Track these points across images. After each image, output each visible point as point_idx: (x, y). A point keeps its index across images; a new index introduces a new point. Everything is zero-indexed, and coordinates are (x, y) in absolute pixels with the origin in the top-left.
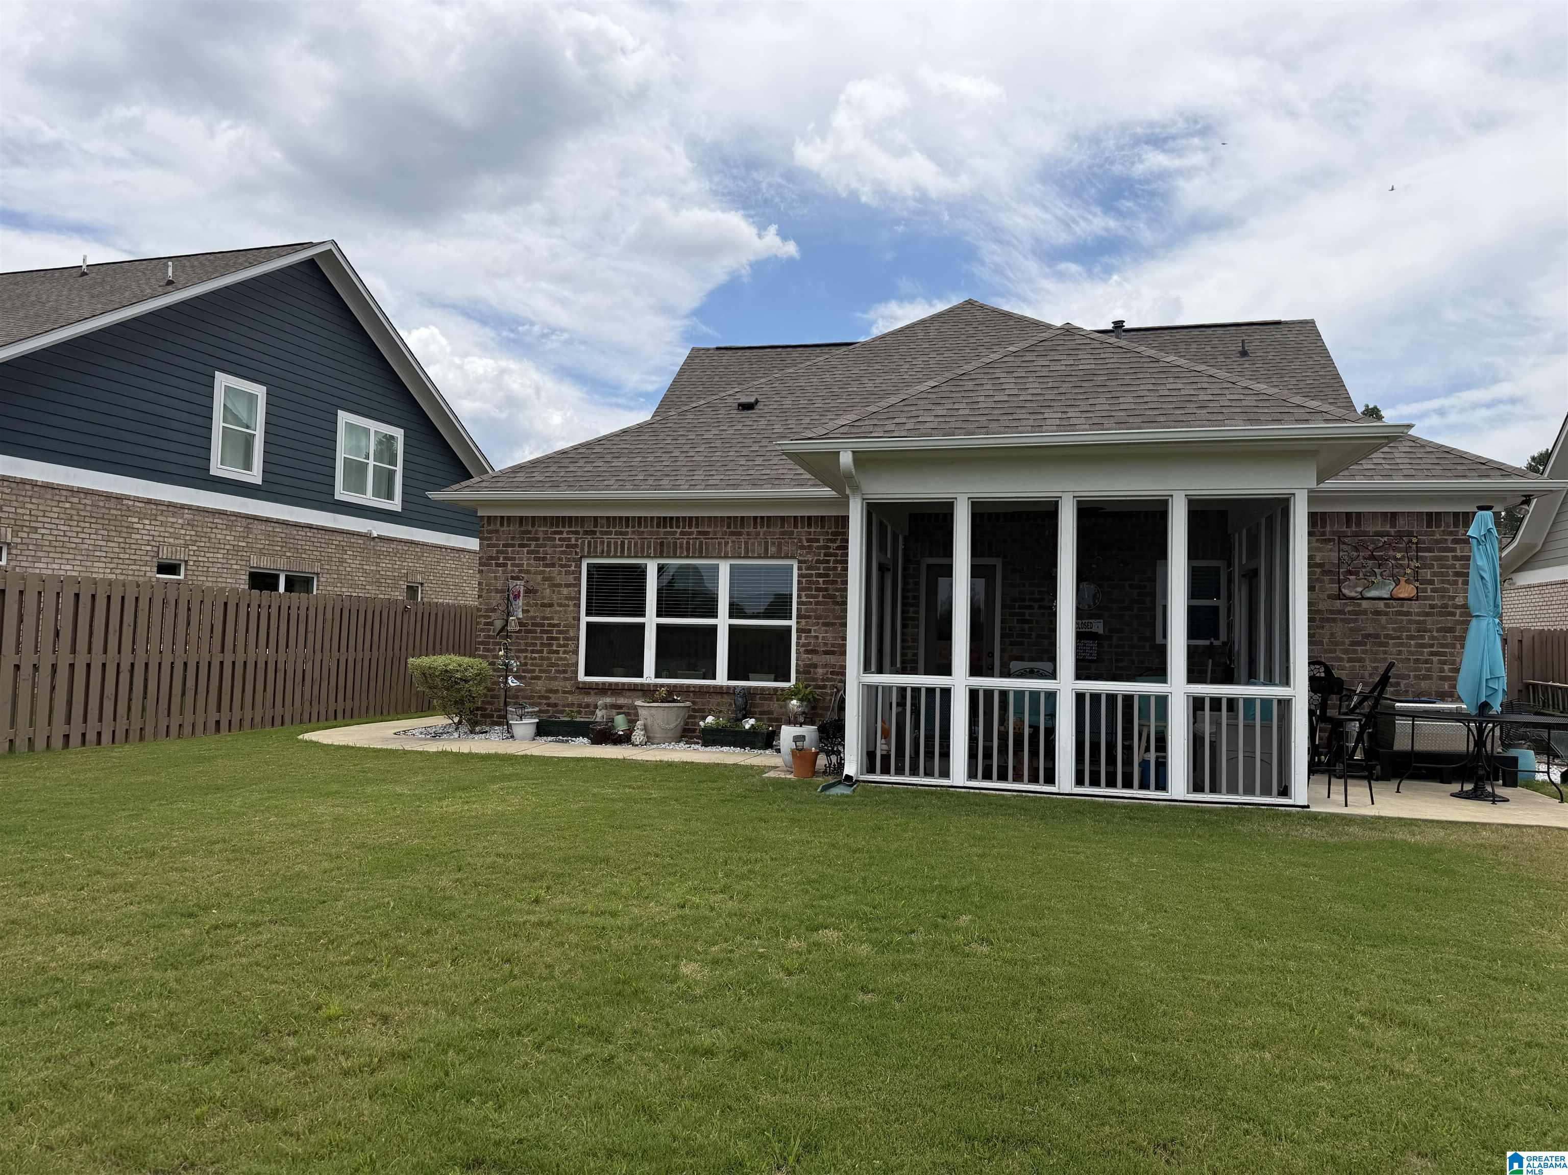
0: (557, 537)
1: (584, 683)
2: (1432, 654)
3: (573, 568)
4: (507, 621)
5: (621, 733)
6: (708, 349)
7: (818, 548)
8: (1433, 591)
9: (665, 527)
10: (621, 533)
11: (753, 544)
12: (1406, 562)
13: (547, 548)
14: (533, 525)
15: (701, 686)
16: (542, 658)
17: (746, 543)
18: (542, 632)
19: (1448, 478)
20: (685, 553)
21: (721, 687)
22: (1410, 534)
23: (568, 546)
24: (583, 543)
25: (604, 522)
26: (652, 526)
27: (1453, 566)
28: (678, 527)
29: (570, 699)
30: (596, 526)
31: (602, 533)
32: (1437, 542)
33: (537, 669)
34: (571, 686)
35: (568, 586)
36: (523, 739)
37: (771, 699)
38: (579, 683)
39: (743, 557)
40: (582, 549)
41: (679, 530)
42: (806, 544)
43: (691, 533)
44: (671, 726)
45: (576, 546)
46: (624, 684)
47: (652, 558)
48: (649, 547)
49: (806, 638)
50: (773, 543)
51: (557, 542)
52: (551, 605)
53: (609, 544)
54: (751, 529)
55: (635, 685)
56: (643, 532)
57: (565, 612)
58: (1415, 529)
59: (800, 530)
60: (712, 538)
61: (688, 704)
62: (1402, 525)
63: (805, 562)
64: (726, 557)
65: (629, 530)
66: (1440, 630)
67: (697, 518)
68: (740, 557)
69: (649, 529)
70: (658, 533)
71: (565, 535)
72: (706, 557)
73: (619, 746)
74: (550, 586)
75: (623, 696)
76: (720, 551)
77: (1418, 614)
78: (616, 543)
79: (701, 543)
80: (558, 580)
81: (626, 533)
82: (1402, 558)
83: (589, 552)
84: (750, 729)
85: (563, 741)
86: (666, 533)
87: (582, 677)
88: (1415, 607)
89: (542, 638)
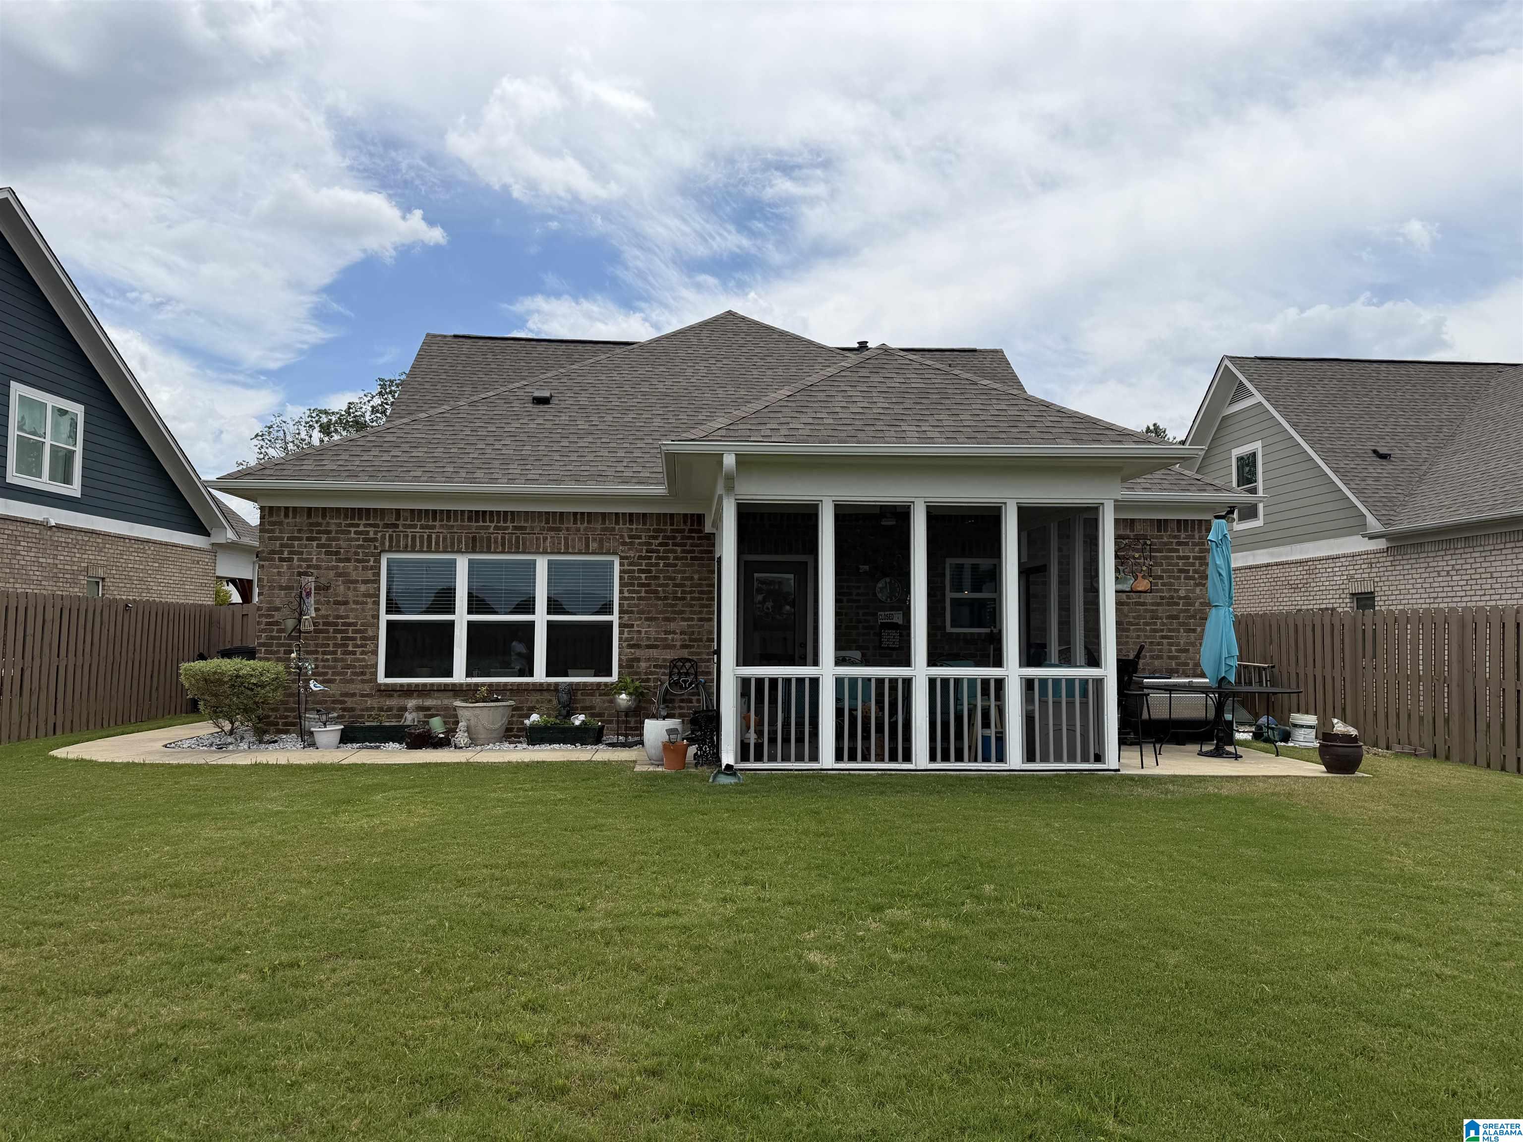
0: (353, 530)
1: (386, 685)
2: (1163, 637)
3: (371, 563)
4: (300, 622)
5: (442, 736)
6: (445, 336)
7: (640, 544)
8: (1163, 585)
9: (477, 521)
10: (427, 527)
11: (574, 540)
12: (1142, 561)
13: (341, 542)
14: (324, 516)
15: (520, 684)
16: (335, 660)
17: (566, 539)
18: (335, 631)
19: (1176, 491)
20: (500, 549)
21: (541, 684)
22: (1145, 537)
23: (365, 540)
24: (383, 537)
25: (408, 514)
26: (463, 520)
27: (1177, 564)
28: (491, 521)
29: (369, 702)
30: (398, 519)
31: (404, 526)
32: (1166, 544)
33: (330, 672)
34: (370, 689)
35: (365, 582)
36: (327, 747)
37: (592, 695)
38: (380, 685)
39: (563, 553)
40: (383, 544)
41: (493, 525)
42: (628, 540)
43: (507, 528)
44: (496, 726)
45: (375, 540)
46: (432, 685)
47: (463, 553)
48: (460, 542)
49: (629, 632)
50: (594, 540)
51: (353, 535)
52: (346, 603)
53: (414, 538)
54: (571, 525)
55: (446, 685)
56: (453, 526)
57: (363, 610)
58: (1149, 533)
59: (621, 526)
60: (529, 534)
61: (512, 703)
62: (1139, 529)
63: (626, 558)
64: (545, 552)
65: (437, 523)
66: (1168, 617)
67: (512, 513)
68: (559, 553)
69: (459, 523)
70: (469, 528)
71: (361, 528)
72: (524, 552)
73: (440, 750)
74: (344, 583)
75: (431, 697)
76: (538, 547)
77: (1153, 604)
78: (422, 537)
79: (518, 538)
80: (354, 576)
81: (434, 527)
82: (1139, 558)
83: (391, 546)
84: (581, 725)
85: (371, 748)
86: (478, 528)
87: (382, 679)
88: (1149, 598)
89: (335, 638)
